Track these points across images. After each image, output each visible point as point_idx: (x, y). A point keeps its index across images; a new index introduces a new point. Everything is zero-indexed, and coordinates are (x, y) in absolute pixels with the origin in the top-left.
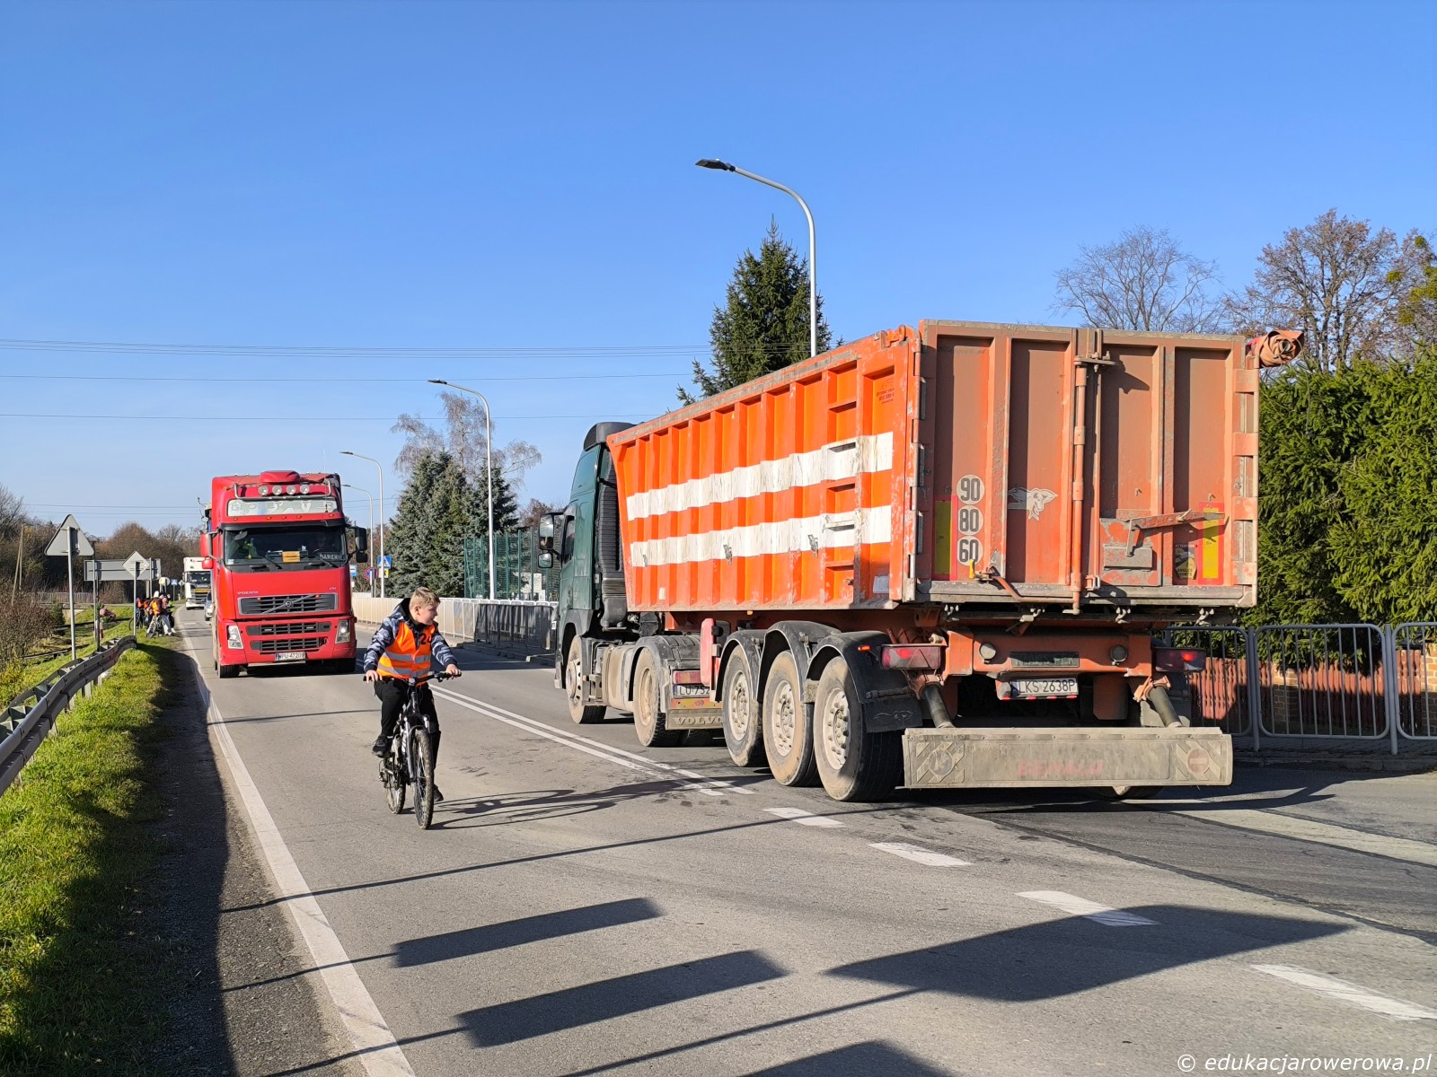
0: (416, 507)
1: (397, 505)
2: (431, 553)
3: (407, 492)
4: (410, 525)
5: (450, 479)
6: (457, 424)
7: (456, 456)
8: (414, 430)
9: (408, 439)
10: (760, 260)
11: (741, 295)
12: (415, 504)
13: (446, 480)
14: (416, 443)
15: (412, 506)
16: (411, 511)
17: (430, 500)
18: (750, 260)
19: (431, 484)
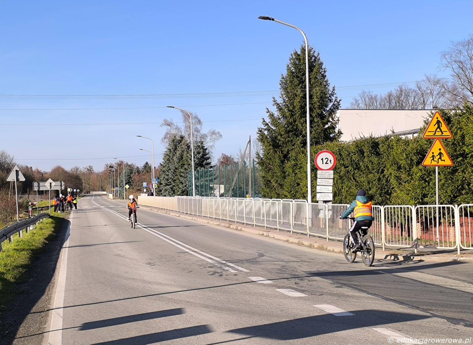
0: (170, 158)
1: (163, 157)
2: (176, 177)
3: (166, 152)
4: (168, 166)
5: (184, 146)
6: (187, 123)
7: (186, 136)
8: (169, 126)
9: (167, 130)
10: (300, 53)
11: (292, 68)
12: (170, 156)
13: (182, 147)
14: (170, 131)
15: (168, 158)
16: (168, 160)
17: (175, 155)
18: (296, 53)
19: (176, 149)
